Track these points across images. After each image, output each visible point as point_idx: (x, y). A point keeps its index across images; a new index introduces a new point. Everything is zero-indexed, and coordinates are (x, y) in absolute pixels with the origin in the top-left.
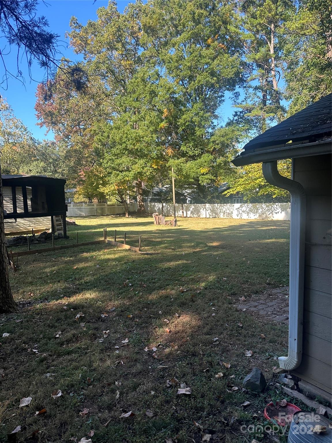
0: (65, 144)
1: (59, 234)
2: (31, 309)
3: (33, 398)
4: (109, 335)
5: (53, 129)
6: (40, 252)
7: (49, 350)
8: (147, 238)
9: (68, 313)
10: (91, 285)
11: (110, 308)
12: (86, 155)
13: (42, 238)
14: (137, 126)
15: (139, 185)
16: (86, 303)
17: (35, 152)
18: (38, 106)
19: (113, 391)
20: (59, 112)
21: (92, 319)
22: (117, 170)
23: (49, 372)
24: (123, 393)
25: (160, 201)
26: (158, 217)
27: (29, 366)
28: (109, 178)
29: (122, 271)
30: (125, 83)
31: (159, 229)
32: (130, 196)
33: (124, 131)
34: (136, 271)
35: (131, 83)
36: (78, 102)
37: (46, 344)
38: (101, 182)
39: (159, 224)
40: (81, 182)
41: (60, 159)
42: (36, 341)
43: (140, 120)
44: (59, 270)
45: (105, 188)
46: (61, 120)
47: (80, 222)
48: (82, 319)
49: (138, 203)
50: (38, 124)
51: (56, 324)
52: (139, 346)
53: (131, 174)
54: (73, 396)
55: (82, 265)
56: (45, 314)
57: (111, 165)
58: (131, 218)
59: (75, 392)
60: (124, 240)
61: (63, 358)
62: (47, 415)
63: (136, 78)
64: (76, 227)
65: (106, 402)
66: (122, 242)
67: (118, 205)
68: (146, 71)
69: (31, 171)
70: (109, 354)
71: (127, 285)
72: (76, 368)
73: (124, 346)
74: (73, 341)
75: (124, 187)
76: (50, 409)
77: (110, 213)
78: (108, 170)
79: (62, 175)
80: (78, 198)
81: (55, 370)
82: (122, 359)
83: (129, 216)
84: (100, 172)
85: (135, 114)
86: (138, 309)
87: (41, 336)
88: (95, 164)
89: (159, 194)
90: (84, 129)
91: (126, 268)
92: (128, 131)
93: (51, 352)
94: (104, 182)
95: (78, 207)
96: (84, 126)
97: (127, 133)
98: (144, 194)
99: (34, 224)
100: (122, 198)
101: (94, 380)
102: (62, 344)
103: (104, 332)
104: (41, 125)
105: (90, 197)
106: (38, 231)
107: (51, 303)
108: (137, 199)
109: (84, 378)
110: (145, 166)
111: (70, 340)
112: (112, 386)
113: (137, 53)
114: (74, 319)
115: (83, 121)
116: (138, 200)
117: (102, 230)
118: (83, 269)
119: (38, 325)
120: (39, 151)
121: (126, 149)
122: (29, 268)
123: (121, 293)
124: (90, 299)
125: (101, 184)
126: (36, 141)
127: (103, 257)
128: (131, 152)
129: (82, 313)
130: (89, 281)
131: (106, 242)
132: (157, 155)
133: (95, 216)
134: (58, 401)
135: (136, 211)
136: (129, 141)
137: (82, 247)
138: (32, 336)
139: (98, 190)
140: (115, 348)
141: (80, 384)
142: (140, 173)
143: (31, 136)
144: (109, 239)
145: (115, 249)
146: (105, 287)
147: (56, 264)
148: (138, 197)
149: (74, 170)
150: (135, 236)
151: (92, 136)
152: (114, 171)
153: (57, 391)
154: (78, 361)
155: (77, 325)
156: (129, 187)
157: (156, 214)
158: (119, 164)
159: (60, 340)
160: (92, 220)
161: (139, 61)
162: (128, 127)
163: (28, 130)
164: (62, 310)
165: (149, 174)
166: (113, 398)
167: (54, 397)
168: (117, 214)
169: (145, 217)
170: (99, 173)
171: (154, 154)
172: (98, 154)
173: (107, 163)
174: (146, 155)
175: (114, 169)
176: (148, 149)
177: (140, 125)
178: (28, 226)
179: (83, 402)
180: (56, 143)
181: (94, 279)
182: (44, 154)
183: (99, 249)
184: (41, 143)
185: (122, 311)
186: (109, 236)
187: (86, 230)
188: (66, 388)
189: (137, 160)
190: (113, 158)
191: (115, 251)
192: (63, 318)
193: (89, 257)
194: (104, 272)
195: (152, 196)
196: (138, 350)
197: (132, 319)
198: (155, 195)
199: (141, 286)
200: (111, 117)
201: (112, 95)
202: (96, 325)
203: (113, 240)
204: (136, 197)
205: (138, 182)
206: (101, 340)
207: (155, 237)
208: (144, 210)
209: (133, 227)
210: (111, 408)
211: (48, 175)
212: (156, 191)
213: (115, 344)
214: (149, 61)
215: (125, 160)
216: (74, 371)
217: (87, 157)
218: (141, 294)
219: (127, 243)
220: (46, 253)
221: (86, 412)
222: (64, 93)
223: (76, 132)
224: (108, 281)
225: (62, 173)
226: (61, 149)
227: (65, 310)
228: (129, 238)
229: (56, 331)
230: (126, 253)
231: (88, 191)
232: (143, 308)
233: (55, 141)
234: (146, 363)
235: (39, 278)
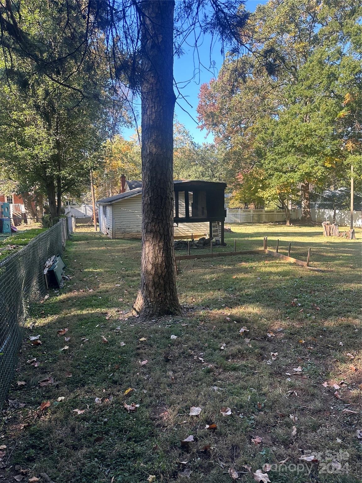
0: (224, 146)
1: (216, 241)
2: (194, 314)
3: (202, 409)
4: (278, 359)
5: (213, 131)
6: (199, 257)
7: (214, 361)
8: (316, 252)
9: (232, 325)
10: (253, 298)
11: (276, 327)
12: (246, 157)
13: (200, 243)
14: (308, 118)
15: (305, 188)
16: (249, 317)
17: (195, 157)
18: (200, 108)
19: (289, 425)
20: (220, 112)
21: (257, 337)
22: (280, 172)
23: (216, 386)
24: (301, 431)
25: (331, 207)
26: (328, 226)
27: (196, 374)
28: (270, 181)
29: (288, 287)
30: (296, 69)
31: (331, 241)
32: (293, 200)
33: (292, 125)
34: (306, 289)
35: (305, 68)
36: (241, 98)
37: (212, 355)
38: (261, 185)
39: (330, 235)
40: (238, 186)
41: (218, 163)
42: (201, 349)
43: (312, 111)
44: (218, 277)
45: (265, 192)
46: (221, 120)
47: (235, 229)
48: (246, 334)
49: (303, 209)
50: (199, 127)
51: (220, 335)
52: (316, 378)
53: (297, 175)
54: (243, 418)
55: (241, 276)
56: (209, 322)
57: (273, 165)
58: (292, 227)
59: (245, 414)
60: (287, 251)
61: (230, 373)
62: (217, 431)
63: (311, 62)
64: (232, 234)
65: (281, 436)
66: (286, 254)
67: (278, 212)
68: (324, 51)
69: (190, 176)
70: (279, 380)
71: (295, 304)
72: (244, 388)
73: (297, 375)
74: (239, 357)
75: (287, 191)
76: (220, 426)
77: (268, 220)
78: (269, 171)
79: (220, 180)
80: (233, 204)
81: (222, 385)
82: (295, 389)
83: (290, 224)
84: (260, 174)
85: (306, 104)
86: (312, 335)
87: (206, 345)
88: (254, 166)
89: (331, 198)
90: (245, 128)
91: (292, 284)
92: (297, 125)
93: (217, 364)
94: (263, 185)
95: (234, 213)
96: (245, 124)
97: (295, 127)
98: (311, 199)
99: (192, 229)
100: (283, 204)
101: (265, 406)
102: (227, 358)
103: (272, 353)
104: (202, 128)
105: (246, 203)
106: (196, 236)
107: (213, 311)
108: (301, 204)
109: (253, 401)
110: (315, 165)
111: (236, 355)
112: (287, 419)
113: (313, 32)
114: (237, 333)
115: (245, 119)
116: (303, 206)
117: (262, 238)
118: (243, 280)
119: (203, 333)
120: (198, 155)
121: (293, 146)
122: (190, 272)
123: (289, 313)
124: (253, 314)
125: (260, 188)
126: (196, 145)
127: (263, 269)
128: (299, 150)
129: (246, 328)
130: (250, 293)
131: (267, 252)
132: (332, 150)
133: (251, 223)
134: (228, 420)
135: (300, 218)
136: (297, 136)
137: (240, 256)
138: (197, 343)
139: (256, 194)
140: (286, 375)
141: (249, 407)
142: (308, 174)
143: (192, 141)
144: (269, 249)
145: (277, 261)
146: (269, 303)
147: (215, 271)
148: (303, 202)
149: (231, 173)
150: (301, 247)
151: (253, 136)
152: (277, 172)
153: (226, 408)
154: (246, 381)
155: (241, 340)
156: (293, 190)
157: (327, 222)
158: (283, 164)
159: (225, 353)
160: (248, 227)
161: (316, 41)
162: (298, 120)
163: (190, 134)
164: (225, 321)
165: (321, 174)
166: (289, 434)
167: (224, 414)
168: (276, 222)
169: (310, 226)
170: (259, 176)
171: (328, 150)
172: (260, 154)
173: (269, 164)
174: (317, 152)
175: (276, 170)
176: (320, 144)
177: (312, 116)
178: (187, 230)
179: (254, 428)
180: (216, 146)
181: (256, 292)
182: (203, 158)
183: (259, 260)
184: (201, 147)
185: (291, 334)
186: (269, 246)
187: (242, 238)
188: (235, 407)
189: (305, 159)
190: (277, 157)
191: (277, 263)
192: (227, 329)
193: (248, 267)
194: (267, 285)
195: (322, 201)
196: (315, 384)
197: (305, 345)
198: (325, 199)
199: (313, 308)
200: (277, 111)
201: (279, 86)
202: (262, 345)
203: (275, 251)
204: (301, 201)
205: (304, 185)
206: (269, 362)
207: (327, 252)
208: (310, 217)
209: (296, 237)
210: (287, 444)
211: (205, 179)
212: (327, 195)
213: (285, 370)
214: (327, 38)
215: (291, 159)
216: (243, 390)
217: (246, 159)
218: (314, 317)
219: (292, 255)
220: (205, 260)
221: (259, 441)
222: (227, 91)
223: (237, 132)
224: (272, 297)
225: (220, 178)
226: (220, 153)
227: (228, 321)
228: (294, 249)
229: (220, 343)
230: (291, 268)
231: (245, 196)
232: (318, 335)
233: (214, 143)
234: (325, 401)
235: (200, 284)
